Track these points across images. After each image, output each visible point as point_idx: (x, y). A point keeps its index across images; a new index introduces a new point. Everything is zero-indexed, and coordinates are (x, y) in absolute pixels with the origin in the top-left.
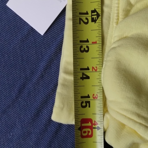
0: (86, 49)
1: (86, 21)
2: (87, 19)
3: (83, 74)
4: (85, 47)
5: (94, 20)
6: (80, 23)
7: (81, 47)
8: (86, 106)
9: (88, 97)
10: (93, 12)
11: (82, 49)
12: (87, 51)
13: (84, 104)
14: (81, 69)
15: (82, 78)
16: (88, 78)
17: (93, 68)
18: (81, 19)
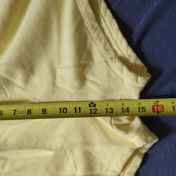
0: (111, 109)
1: (95, 110)
2: (94, 110)
3: (126, 111)
4: (110, 111)
5: (95, 106)
6: (96, 113)
7: (110, 112)
8: (145, 109)
9: (139, 108)
10: (90, 106)
11: (111, 112)
12: (112, 109)
13: (144, 110)
14: (123, 112)
15: (128, 111)
16: (128, 108)
17: (122, 105)
18: (94, 113)
